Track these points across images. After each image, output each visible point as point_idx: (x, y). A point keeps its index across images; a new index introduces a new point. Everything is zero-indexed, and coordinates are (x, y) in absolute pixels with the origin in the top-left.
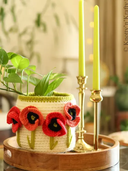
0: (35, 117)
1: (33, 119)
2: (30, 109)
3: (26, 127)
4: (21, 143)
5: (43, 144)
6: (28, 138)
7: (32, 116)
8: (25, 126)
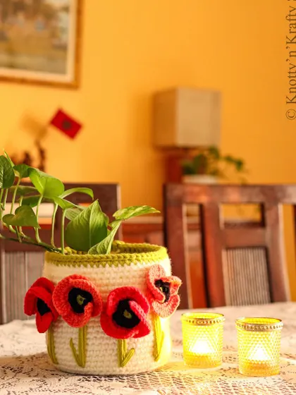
0: (84, 299)
1: (81, 303)
2: (74, 281)
3: (66, 320)
4: (58, 356)
5: (104, 355)
6: (72, 345)
7: (79, 297)
8: (64, 317)
